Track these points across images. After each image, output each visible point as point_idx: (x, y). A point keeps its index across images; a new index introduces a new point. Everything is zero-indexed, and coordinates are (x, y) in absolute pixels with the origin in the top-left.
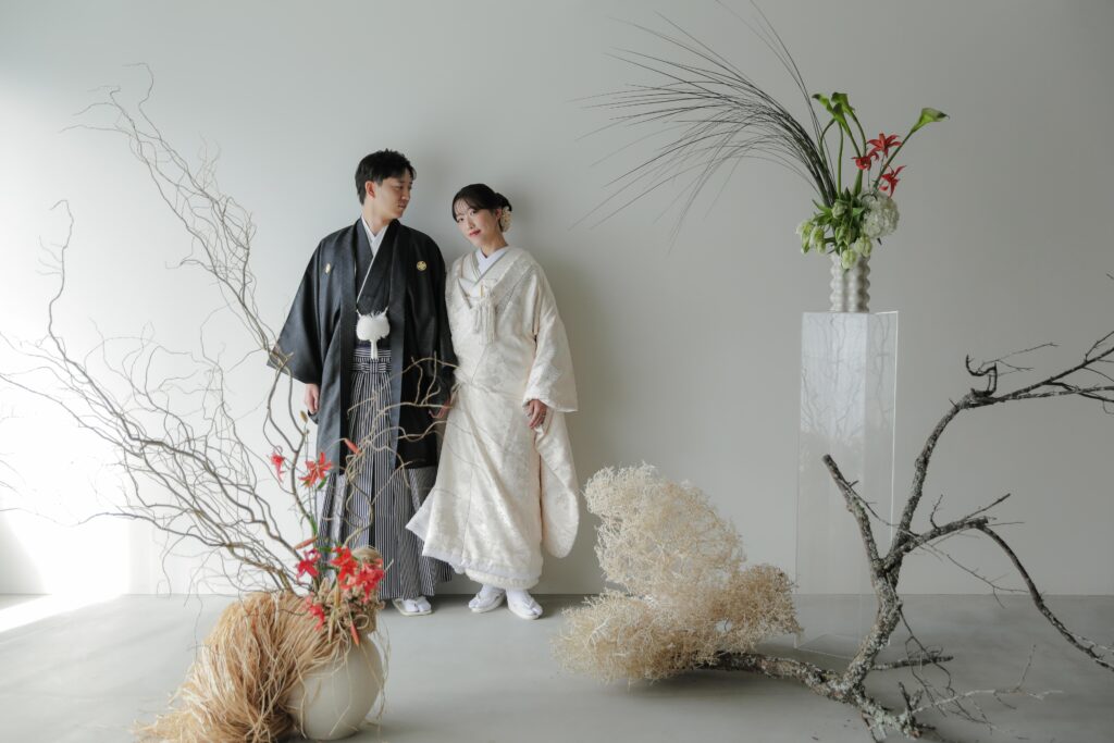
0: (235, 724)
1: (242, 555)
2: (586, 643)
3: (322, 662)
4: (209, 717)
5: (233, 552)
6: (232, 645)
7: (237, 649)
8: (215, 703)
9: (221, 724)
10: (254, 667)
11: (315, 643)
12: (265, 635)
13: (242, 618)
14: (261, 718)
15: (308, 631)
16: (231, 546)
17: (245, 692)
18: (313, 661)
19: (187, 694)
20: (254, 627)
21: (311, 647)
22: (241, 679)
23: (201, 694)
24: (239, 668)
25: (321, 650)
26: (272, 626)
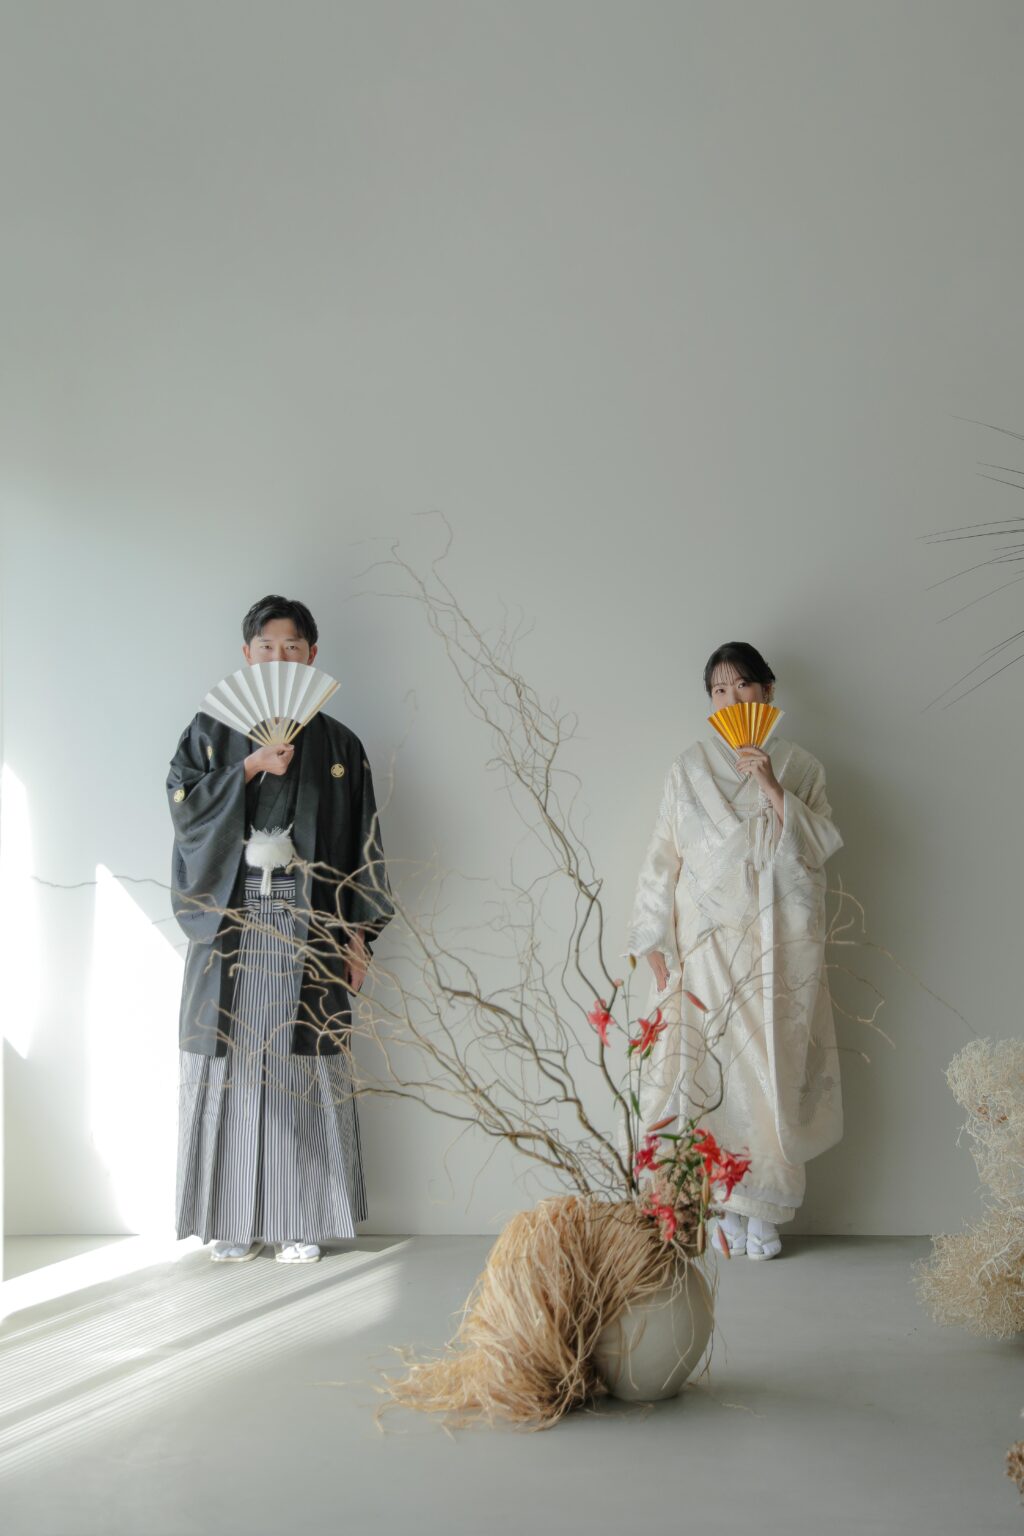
0: (544, 1371)
1: (531, 1149)
2: (974, 1280)
3: (651, 1289)
4: (510, 1360)
5: (516, 1145)
6: (538, 1263)
7: (543, 1268)
8: (516, 1342)
9: (525, 1370)
10: (566, 1293)
11: (641, 1263)
12: (577, 1250)
13: (547, 1228)
14: (577, 1364)
15: (630, 1248)
16: (514, 1137)
17: (556, 1325)
18: (637, 1289)
19: (473, 1332)
20: (562, 1241)
21: (636, 1270)
22: (551, 1311)
23: (494, 1331)
24: (546, 1296)
25: (647, 1274)
26: (583, 1241)
